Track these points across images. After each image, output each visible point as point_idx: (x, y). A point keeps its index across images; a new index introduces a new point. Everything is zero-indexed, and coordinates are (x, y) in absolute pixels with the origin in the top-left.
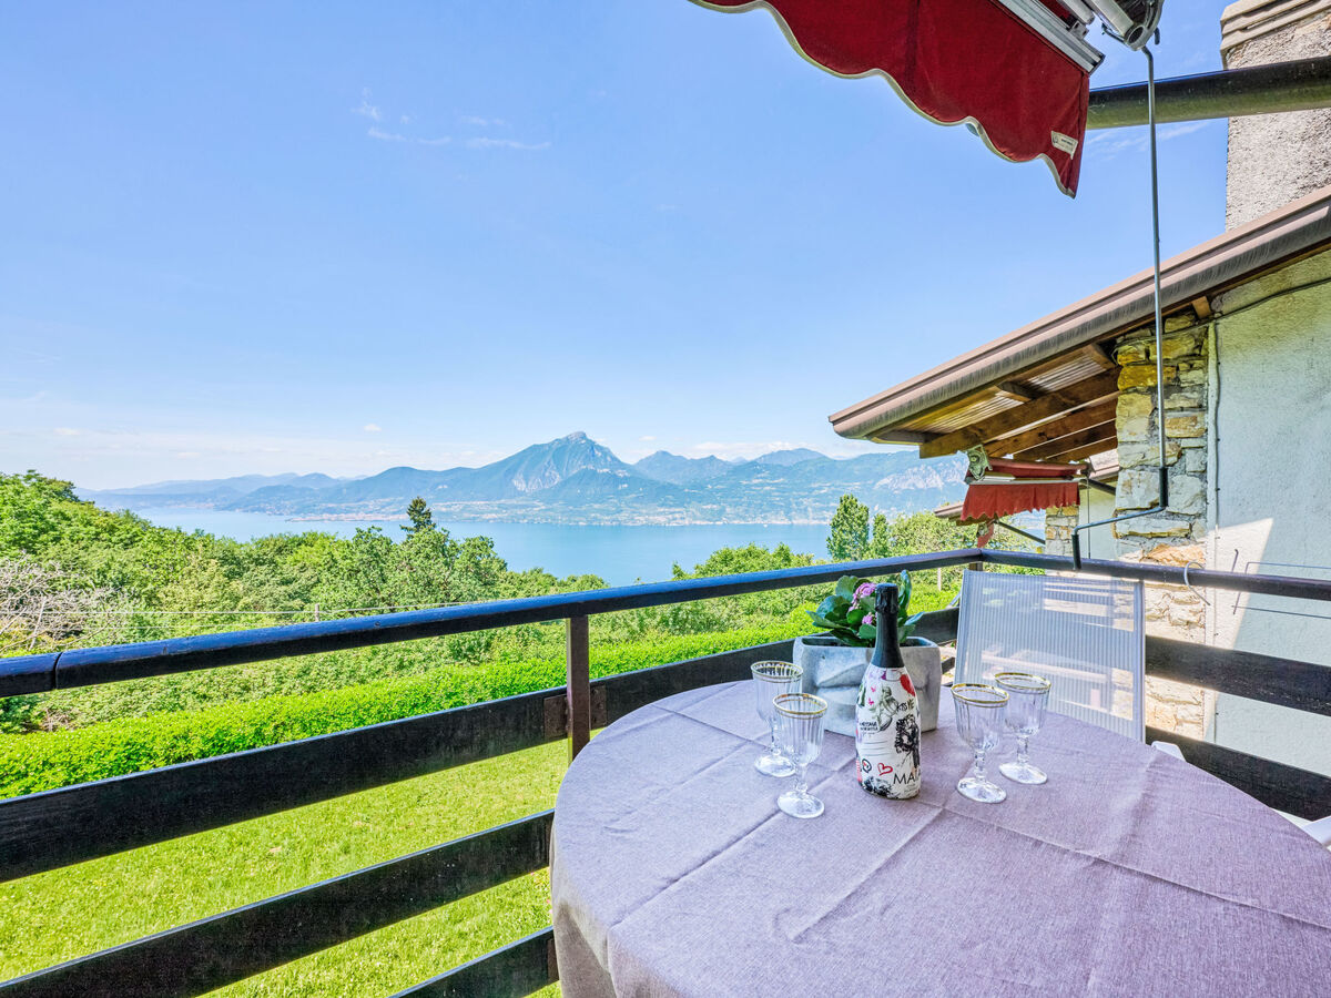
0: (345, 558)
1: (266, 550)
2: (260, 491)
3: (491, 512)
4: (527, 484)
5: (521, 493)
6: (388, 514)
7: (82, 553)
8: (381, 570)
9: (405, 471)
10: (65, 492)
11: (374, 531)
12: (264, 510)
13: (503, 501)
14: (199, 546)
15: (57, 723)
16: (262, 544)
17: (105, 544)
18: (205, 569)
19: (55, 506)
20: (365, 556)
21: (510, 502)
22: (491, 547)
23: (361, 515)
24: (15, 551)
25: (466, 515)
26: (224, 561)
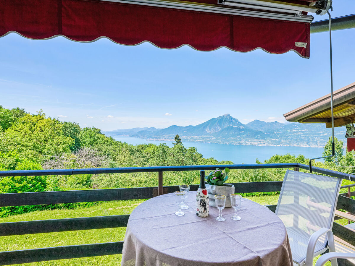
0: (157, 151)
1: (139, 148)
2: (140, 132)
3: (199, 139)
4: (210, 130)
5: (208, 134)
6: (170, 139)
7: (102, 147)
8: (166, 155)
9: (175, 127)
10: (99, 132)
11: (164, 144)
12: (140, 137)
13: (203, 136)
14: (125, 146)
15: (95, 187)
16: (139, 146)
17: (106, 145)
18: (126, 152)
19: (97, 135)
20: (162, 151)
21: (204, 136)
22: (196, 150)
23: (163, 139)
24: (90, 146)
25: (192, 140)
26: (130, 150)
